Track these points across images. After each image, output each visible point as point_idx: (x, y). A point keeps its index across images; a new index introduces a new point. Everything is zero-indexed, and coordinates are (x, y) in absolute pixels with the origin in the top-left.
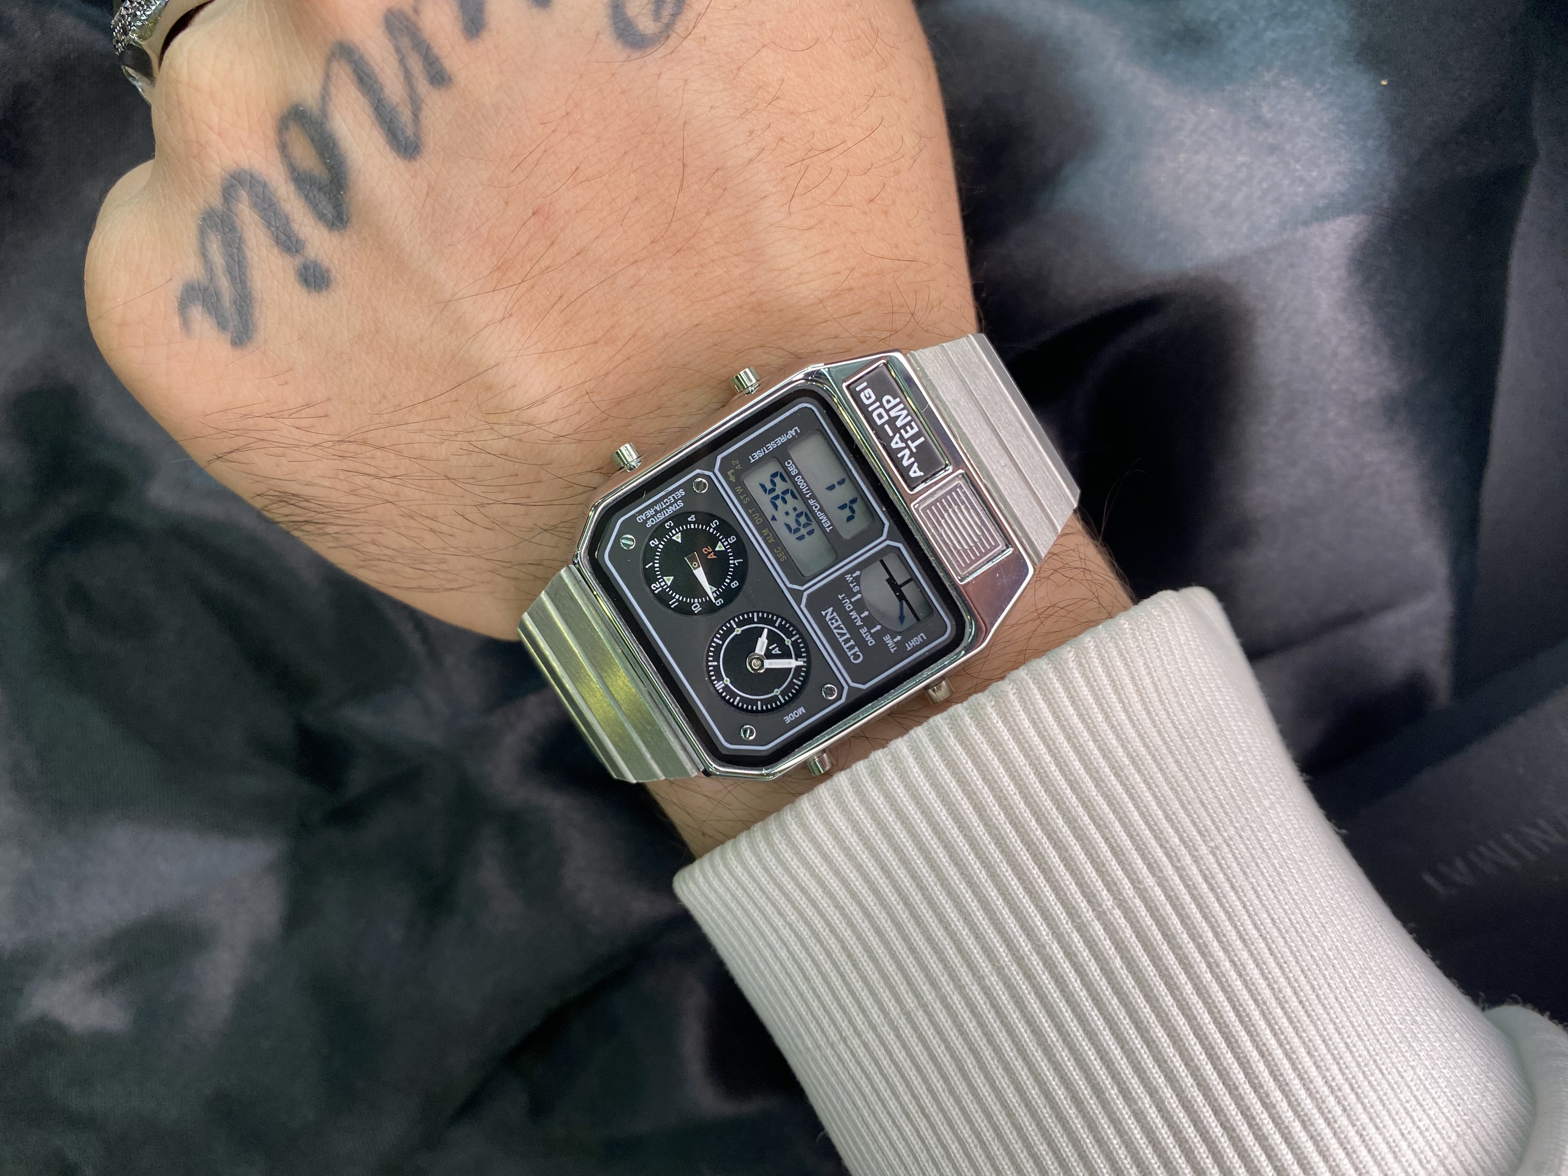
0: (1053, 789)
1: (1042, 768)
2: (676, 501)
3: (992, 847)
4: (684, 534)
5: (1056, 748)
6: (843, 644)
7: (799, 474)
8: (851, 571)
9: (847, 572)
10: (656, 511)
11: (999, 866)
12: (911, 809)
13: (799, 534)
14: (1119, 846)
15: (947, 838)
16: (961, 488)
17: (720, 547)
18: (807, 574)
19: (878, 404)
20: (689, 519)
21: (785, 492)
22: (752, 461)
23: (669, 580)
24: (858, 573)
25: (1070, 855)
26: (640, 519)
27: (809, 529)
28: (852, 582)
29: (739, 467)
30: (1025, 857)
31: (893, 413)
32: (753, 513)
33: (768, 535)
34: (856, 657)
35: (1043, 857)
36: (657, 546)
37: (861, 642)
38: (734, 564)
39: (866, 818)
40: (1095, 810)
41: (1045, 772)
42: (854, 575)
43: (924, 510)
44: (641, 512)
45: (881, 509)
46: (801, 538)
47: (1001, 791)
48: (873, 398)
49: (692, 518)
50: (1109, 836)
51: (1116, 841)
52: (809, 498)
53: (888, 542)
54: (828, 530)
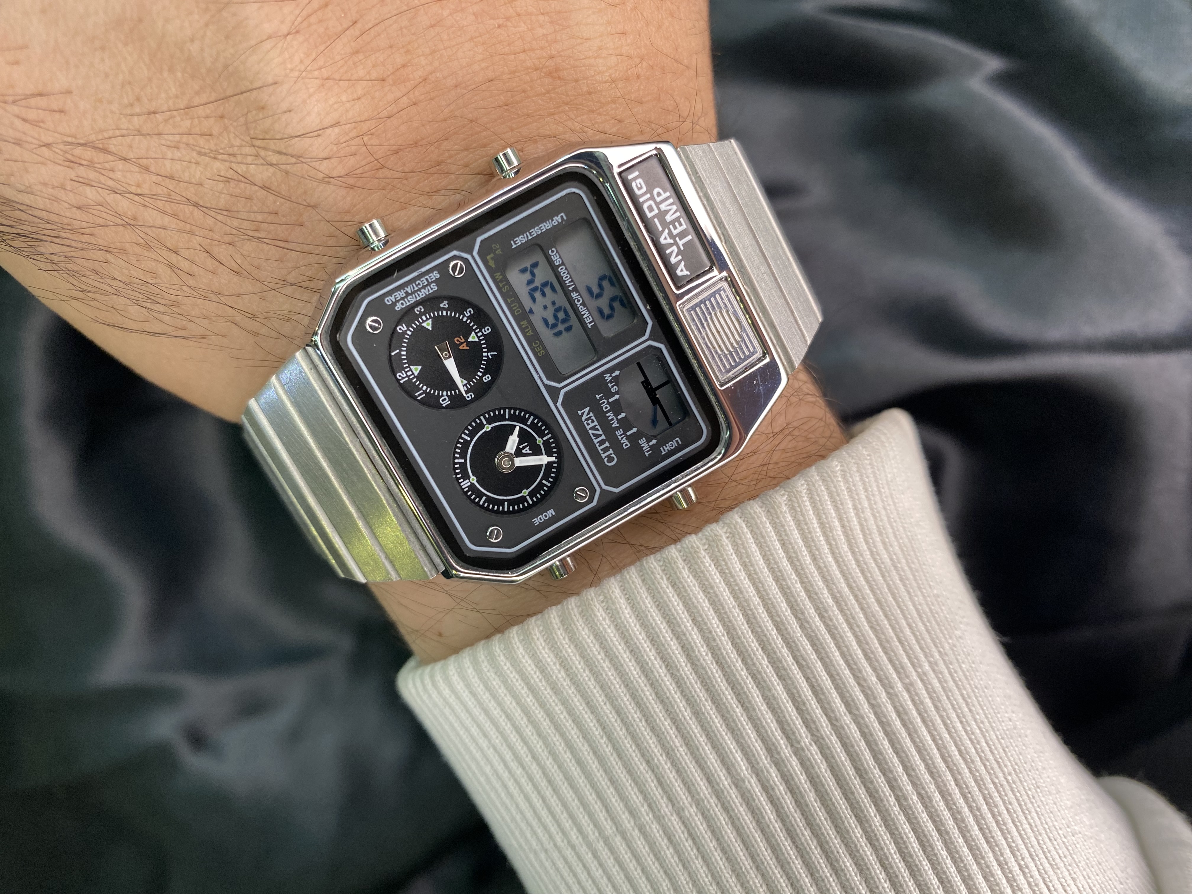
0: (759, 630)
1: (751, 610)
2: (429, 284)
3: (698, 687)
4: (435, 320)
5: (765, 590)
6: (597, 445)
7: (563, 264)
8: (610, 371)
9: (606, 372)
10: (407, 293)
11: (704, 705)
12: (620, 648)
13: (556, 330)
14: (819, 685)
15: (655, 677)
16: (725, 291)
17: (473, 338)
18: (564, 371)
19: (648, 196)
20: (442, 305)
21: (545, 285)
22: (514, 246)
23: (416, 370)
24: (617, 373)
25: (773, 695)
26: (389, 300)
27: (566, 325)
28: (611, 382)
29: (499, 252)
30: (729, 696)
31: (663, 207)
32: (512, 302)
33: (527, 327)
34: (610, 459)
35: (747, 697)
36: (405, 333)
37: (616, 444)
38: (487, 356)
39: (575, 655)
40: (799, 650)
41: (753, 614)
42: (613, 375)
43: (689, 310)
44: (390, 293)
45: (646, 307)
46: (558, 334)
47: (710, 632)
48: (644, 189)
49: (444, 304)
50: (811, 676)
51: (817, 680)
52: (572, 291)
53: (650, 343)
54: (589, 326)
